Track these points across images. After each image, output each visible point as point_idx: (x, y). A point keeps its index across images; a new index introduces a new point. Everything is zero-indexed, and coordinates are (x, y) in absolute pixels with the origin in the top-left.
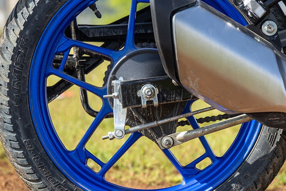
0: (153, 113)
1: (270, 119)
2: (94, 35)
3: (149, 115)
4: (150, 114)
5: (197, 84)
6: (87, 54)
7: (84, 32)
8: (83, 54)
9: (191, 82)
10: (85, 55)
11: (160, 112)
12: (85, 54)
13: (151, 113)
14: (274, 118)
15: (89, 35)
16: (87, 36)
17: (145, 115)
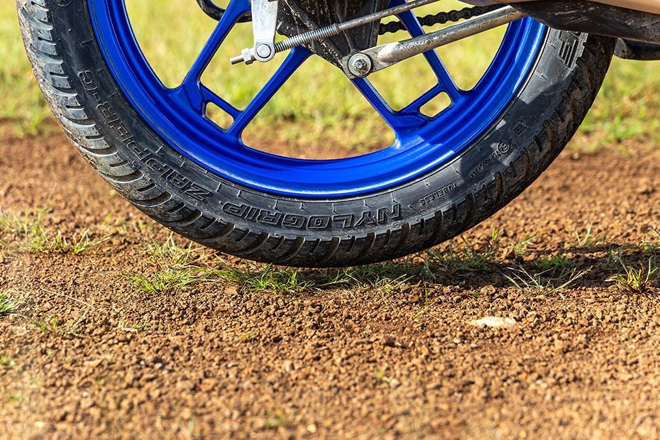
0: (330, 8)
3: (322, 12)
4: (324, 11)
13: (326, 9)
14: (565, 11)
17: (315, 13)
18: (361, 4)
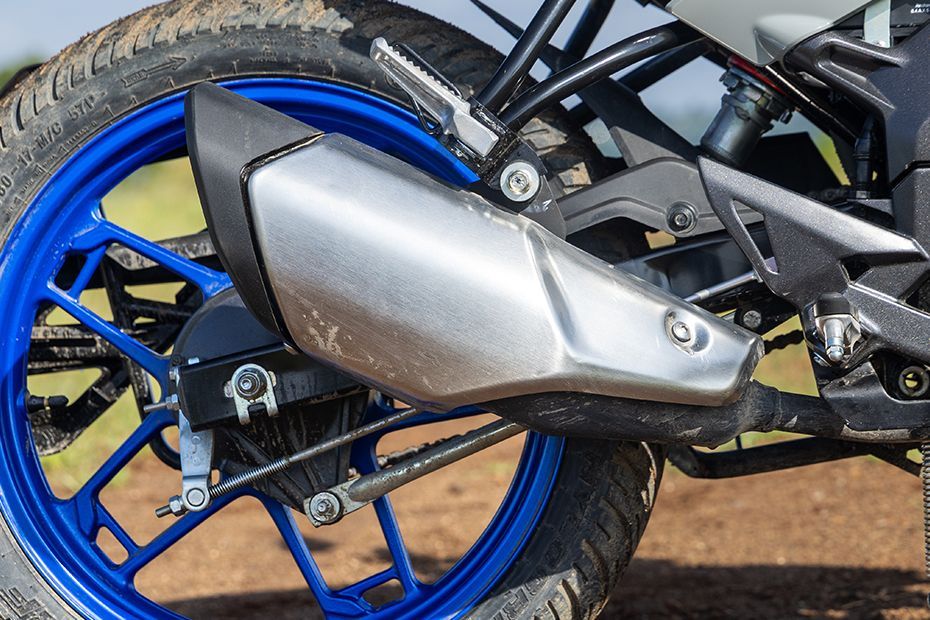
0: (284, 437)
1: (540, 414)
2: (142, 264)
3: (274, 443)
4: (276, 441)
5: (335, 344)
6: (144, 316)
7: (117, 259)
8: (137, 318)
9: (320, 340)
10: (140, 320)
11: (302, 434)
12: (140, 315)
13: (279, 439)
14: (552, 410)
15: (129, 264)
16: (126, 270)
17: (266, 444)
18: (324, 428)
